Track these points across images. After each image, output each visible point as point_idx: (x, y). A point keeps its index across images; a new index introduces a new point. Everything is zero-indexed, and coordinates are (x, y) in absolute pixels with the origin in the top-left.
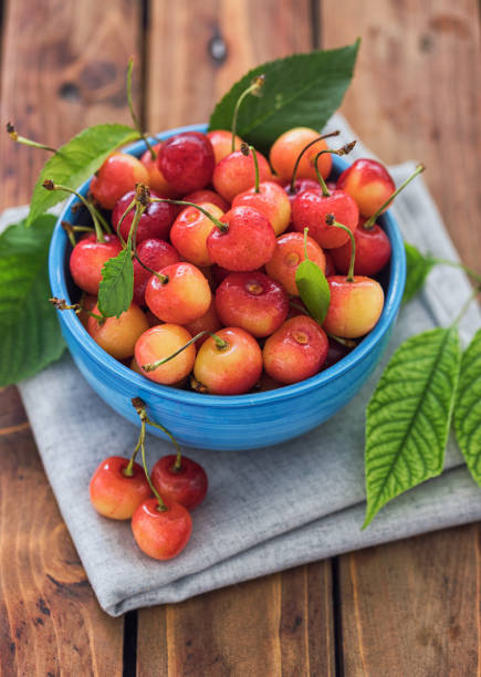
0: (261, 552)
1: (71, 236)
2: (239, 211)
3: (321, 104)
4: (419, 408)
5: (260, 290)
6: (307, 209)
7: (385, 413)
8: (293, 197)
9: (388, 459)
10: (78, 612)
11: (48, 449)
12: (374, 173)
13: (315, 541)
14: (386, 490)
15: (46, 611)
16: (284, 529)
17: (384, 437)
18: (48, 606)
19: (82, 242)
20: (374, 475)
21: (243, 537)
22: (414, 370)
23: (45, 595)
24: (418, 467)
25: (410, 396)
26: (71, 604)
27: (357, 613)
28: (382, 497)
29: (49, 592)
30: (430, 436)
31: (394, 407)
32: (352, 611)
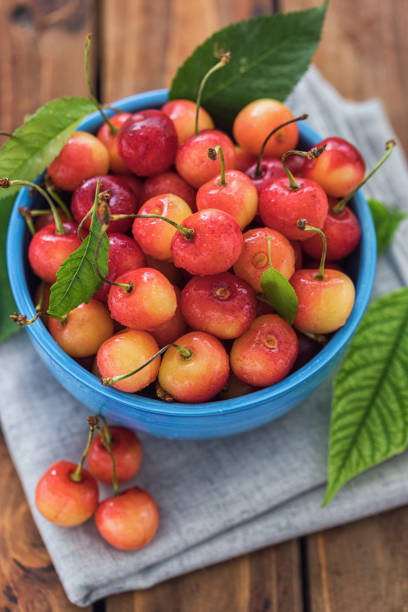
0: (229, 536)
1: (29, 222)
2: (205, 215)
3: (286, 69)
4: (384, 375)
5: (228, 294)
6: (275, 203)
7: (351, 381)
8: (259, 182)
9: (351, 430)
10: (46, 600)
11: (12, 427)
12: (342, 154)
13: (283, 523)
14: (348, 464)
15: (14, 600)
16: (252, 514)
17: (348, 408)
18: (15, 593)
19: (42, 232)
20: (338, 447)
21: (212, 525)
22: (381, 333)
23: (13, 581)
24: (381, 440)
25: (376, 362)
26: (39, 591)
27: (326, 595)
28: (344, 473)
29: (16, 578)
30: (395, 406)
31: (360, 374)
32: (321, 594)
